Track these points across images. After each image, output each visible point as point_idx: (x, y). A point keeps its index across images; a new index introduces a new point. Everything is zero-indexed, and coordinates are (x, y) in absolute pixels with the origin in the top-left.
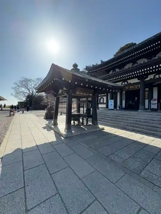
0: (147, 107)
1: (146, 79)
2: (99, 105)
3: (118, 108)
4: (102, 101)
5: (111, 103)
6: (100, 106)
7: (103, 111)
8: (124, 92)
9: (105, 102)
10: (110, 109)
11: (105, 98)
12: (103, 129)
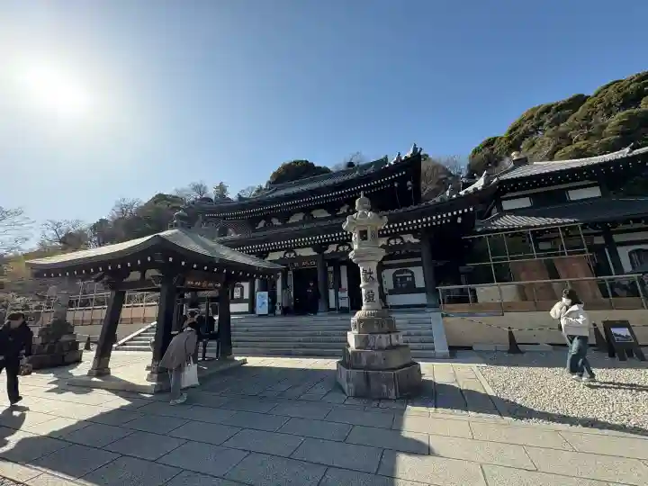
0: (332, 305)
1: (328, 252)
2: (231, 305)
3: (278, 312)
4: (237, 295)
5: (262, 298)
6: (234, 308)
7: (243, 321)
8: (290, 273)
9: (246, 296)
10: (260, 315)
11: (246, 285)
12: (245, 362)
